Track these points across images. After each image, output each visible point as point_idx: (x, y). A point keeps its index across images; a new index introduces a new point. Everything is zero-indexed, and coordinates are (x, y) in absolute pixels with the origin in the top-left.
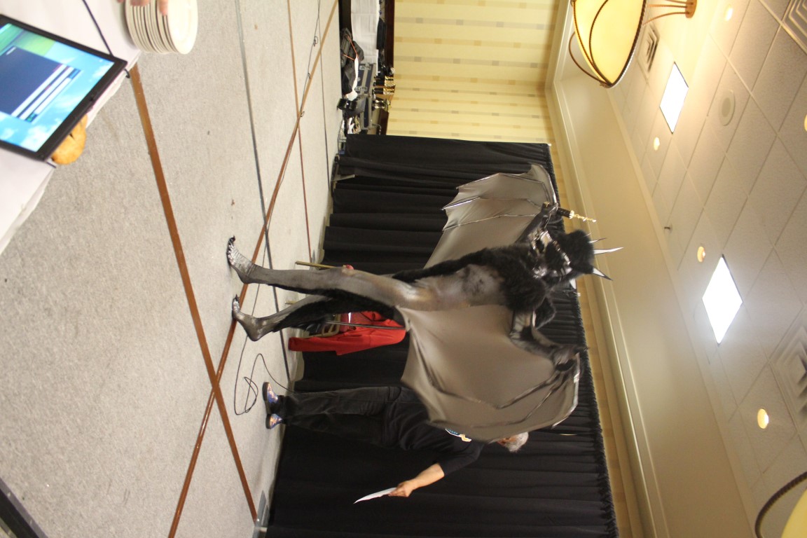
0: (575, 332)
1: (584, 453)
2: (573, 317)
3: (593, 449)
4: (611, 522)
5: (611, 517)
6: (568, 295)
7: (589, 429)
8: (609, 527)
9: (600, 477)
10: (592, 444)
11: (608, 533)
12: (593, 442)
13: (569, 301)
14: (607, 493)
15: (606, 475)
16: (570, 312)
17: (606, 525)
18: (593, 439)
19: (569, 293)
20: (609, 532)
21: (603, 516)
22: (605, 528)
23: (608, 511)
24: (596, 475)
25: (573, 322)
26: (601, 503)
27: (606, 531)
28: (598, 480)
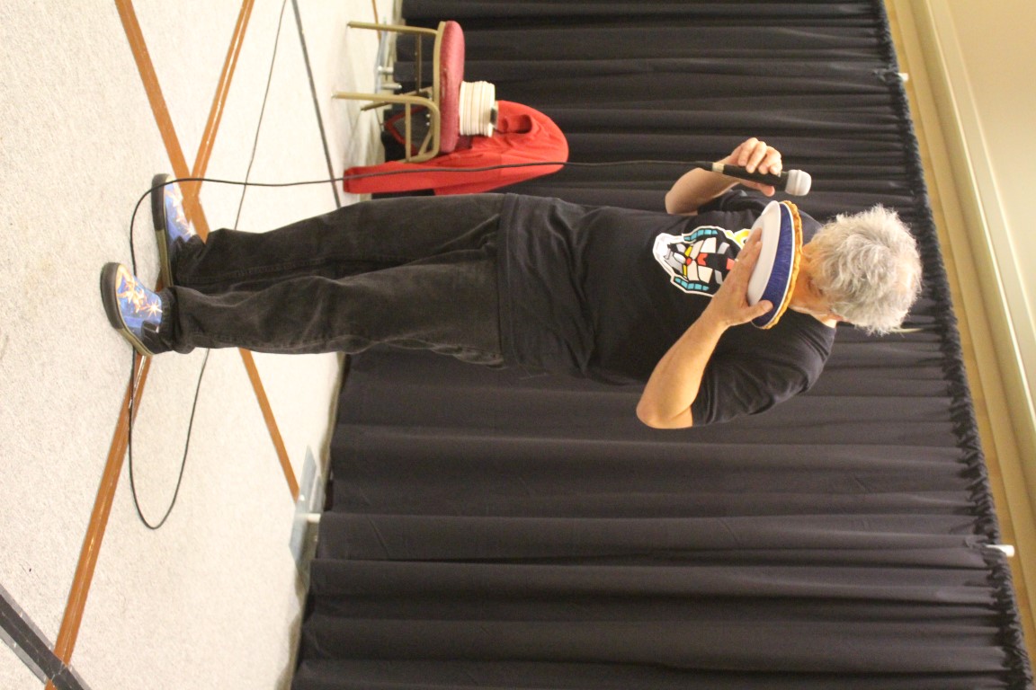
0: (899, 145)
1: (923, 363)
2: (895, 117)
3: (940, 355)
4: (980, 483)
5: (979, 475)
6: (883, 78)
7: (932, 319)
8: (974, 494)
9: (956, 405)
10: (937, 346)
11: (973, 504)
12: (939, 341)
13: (886, 89)
14: (969, 433)
15: (966, 400)
16: (888, 109)
17: (968, 489)
18: (938, 337)
19: (886, 75)
20: (976, 501)
21: (964, 474)
22: (969, 494)
23: (973, 465)
24: (948, 401)
25: (893, 126)
26: (959, 451)
27: (970, 501)
28: (952, 410)
